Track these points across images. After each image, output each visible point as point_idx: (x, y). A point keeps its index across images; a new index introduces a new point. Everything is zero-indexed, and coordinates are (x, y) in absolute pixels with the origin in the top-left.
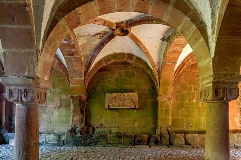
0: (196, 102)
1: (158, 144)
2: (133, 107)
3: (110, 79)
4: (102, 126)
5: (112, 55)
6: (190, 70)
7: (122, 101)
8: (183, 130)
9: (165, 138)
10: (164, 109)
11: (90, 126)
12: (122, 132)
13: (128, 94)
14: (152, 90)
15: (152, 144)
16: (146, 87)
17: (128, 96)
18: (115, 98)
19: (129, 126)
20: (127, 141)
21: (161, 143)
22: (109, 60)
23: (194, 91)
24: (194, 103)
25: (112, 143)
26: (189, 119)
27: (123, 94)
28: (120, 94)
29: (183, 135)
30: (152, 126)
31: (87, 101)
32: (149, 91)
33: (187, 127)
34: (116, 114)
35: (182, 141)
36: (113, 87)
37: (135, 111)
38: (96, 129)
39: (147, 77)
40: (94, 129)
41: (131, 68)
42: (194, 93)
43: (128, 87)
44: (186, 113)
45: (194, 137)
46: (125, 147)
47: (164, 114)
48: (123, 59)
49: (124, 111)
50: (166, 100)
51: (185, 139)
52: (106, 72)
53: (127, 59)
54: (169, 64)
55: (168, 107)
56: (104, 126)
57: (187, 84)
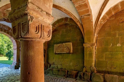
0: (120, 45)
1: (81, 79)
2: (68, 52)
3: (58, 36)
4: (54, 64)
5: (57, 21)
6: (114, 18)
7: (62, 49)
8: (106, 70)
9: (87, 75)
10: (88, 53)
11: (49, 63)
12: (63, 68)
13: (65, 43)
14: (82, 40)
15: (78, 78)
16: (78, 38)
17: (66, 45)
18: (59, 47)
19: (67, 64)
20: (63, 74)
21: (84, 78)
22: (55, 25)
23: (119, 35)
24: (118, 47)
25: (54, 74)
26: (113, 61)
27: (63, 44)
28: (61, 44)
29: (103, 74)
30: (81, 65)
31: (47, 50)
32: (80, 40)
33: (111, 68)
34: (60, 56)
35: (101, 79)
36: (59, 40)
37: (71, 55)
38: (51, 65)
39: (79, 31)
40: (50, 65)
41: (69, 27)
42: (119, 38)
43: (67, 39)
44: (110, 56)
45: (113, 78)
46: (61, 77)
47: (88, 57)
48: (62, 22)
49: (64, 54)
50: (89, 45)
51: (104, 78)
52: (56, 32)
53: (64, 21)
54: (85, 17)
55: (91, 51)
56: (55, 63)
57: (111, 30)
